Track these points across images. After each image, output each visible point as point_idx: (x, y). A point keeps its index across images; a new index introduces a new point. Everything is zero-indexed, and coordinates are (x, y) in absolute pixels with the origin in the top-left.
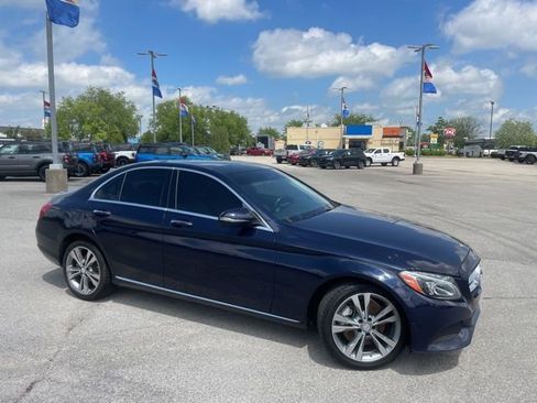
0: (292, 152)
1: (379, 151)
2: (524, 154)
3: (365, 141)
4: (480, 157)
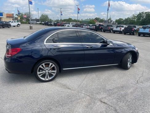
1: (13, 22)
4: (36, 24)
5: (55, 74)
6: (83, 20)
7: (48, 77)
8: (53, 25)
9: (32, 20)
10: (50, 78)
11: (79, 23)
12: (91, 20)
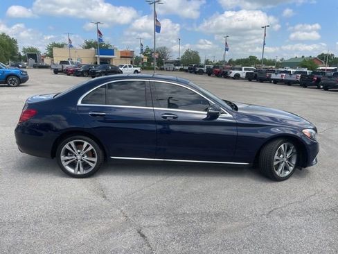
0: (66, 66)
1: (126, 67)
2: (198, 69)
3: (109, 60)
4: (173, 70)
5: (95, 164)
6: (286, 59)
7: (81, 168)
8: (205, 71)
9: (166, 63)
10: (85, 172)
11: (274, 67)
12: (305, 61)
